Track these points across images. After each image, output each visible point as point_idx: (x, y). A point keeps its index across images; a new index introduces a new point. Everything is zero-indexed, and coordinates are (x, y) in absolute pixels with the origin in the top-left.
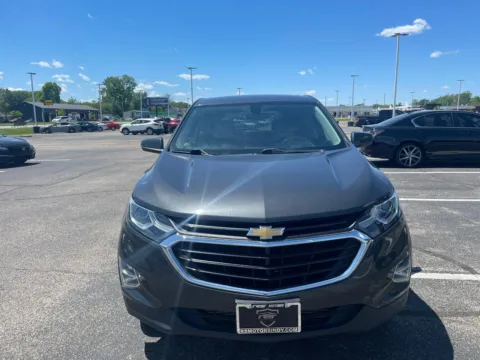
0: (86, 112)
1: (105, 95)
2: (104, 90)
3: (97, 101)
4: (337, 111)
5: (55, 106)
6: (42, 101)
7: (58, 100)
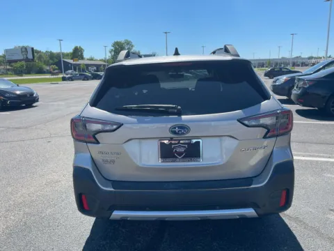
0: (100, 65)
1: (113, 53)
2: (112, 50)
3: (108, 58)
4: (279, 61)
5: (80, 62)
6: (72, 59)
7: (82, 58)
